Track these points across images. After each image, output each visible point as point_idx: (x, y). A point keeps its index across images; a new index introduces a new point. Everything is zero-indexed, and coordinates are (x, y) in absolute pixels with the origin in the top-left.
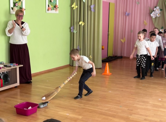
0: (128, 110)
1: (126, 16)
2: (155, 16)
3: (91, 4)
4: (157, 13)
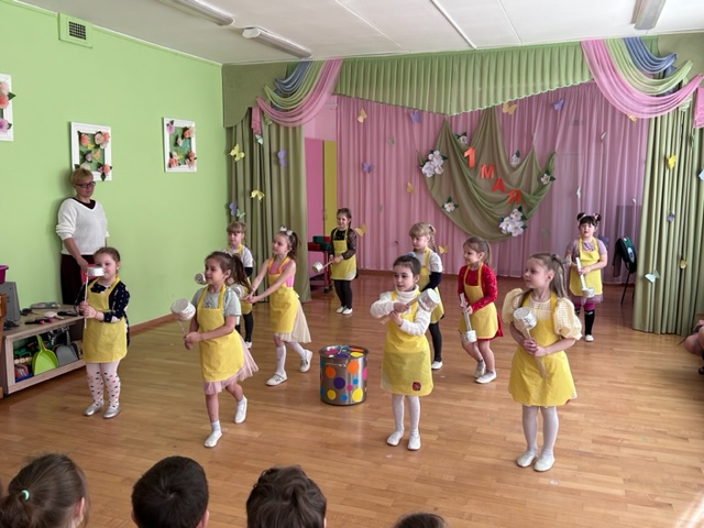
1: (365, 173)
2: (433, 173)
3: (278, 150)
4: (435, 165)
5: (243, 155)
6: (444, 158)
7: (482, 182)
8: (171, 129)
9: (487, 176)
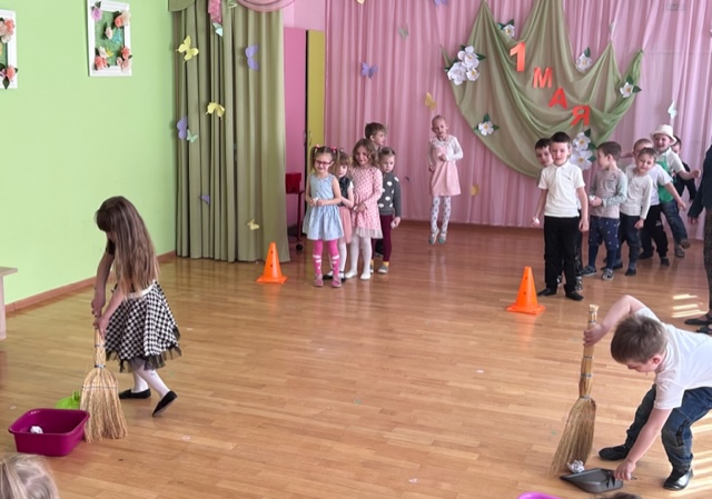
0: (381, 412)
1: (364, 78)
2: (463, 79)
3: (246, 45)
4: (467, 67)
5: (196, 51)
6: (481, 58)
7: (534, 93)
8: (96, 14)
9: (542, 85)
